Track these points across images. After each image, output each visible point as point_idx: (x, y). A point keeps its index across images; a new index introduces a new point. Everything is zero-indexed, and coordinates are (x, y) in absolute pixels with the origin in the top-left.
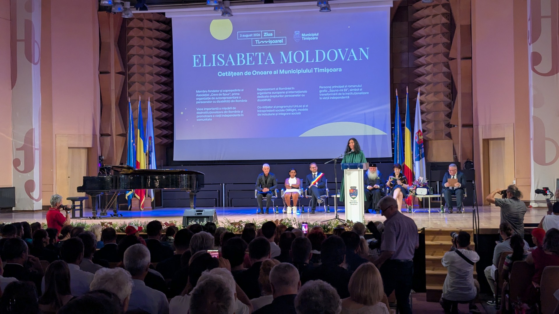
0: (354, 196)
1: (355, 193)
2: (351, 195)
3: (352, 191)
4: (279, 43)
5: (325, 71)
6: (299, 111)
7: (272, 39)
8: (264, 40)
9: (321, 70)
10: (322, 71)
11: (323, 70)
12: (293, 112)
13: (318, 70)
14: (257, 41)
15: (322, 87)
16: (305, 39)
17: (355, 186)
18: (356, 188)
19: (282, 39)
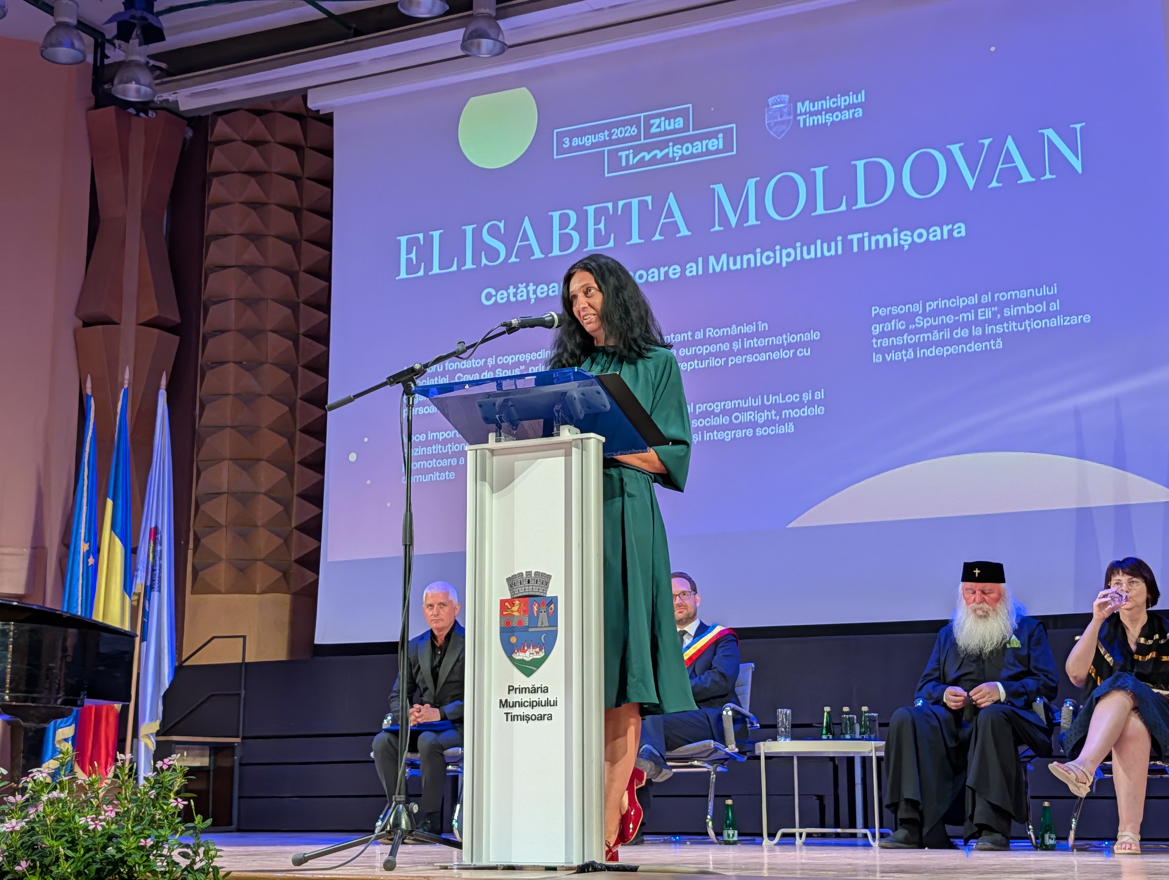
0: (529, 647)
1: (542, 623)
2: (513, 640)
3: (515, 608)
4: (708, 152)
5: (896, 244)
6: (790, 420)
7: (681, 141)
8: (648, 148)
9: (877, 242)
10: (881, 246)
11: (885, 240)
12: (762, 426)
13: (866, 240)
14: (623, 154)
15: (883, 312)
16: (810, 122)
17: (542, 573)
18: (547, 584)
19: (721, 135)
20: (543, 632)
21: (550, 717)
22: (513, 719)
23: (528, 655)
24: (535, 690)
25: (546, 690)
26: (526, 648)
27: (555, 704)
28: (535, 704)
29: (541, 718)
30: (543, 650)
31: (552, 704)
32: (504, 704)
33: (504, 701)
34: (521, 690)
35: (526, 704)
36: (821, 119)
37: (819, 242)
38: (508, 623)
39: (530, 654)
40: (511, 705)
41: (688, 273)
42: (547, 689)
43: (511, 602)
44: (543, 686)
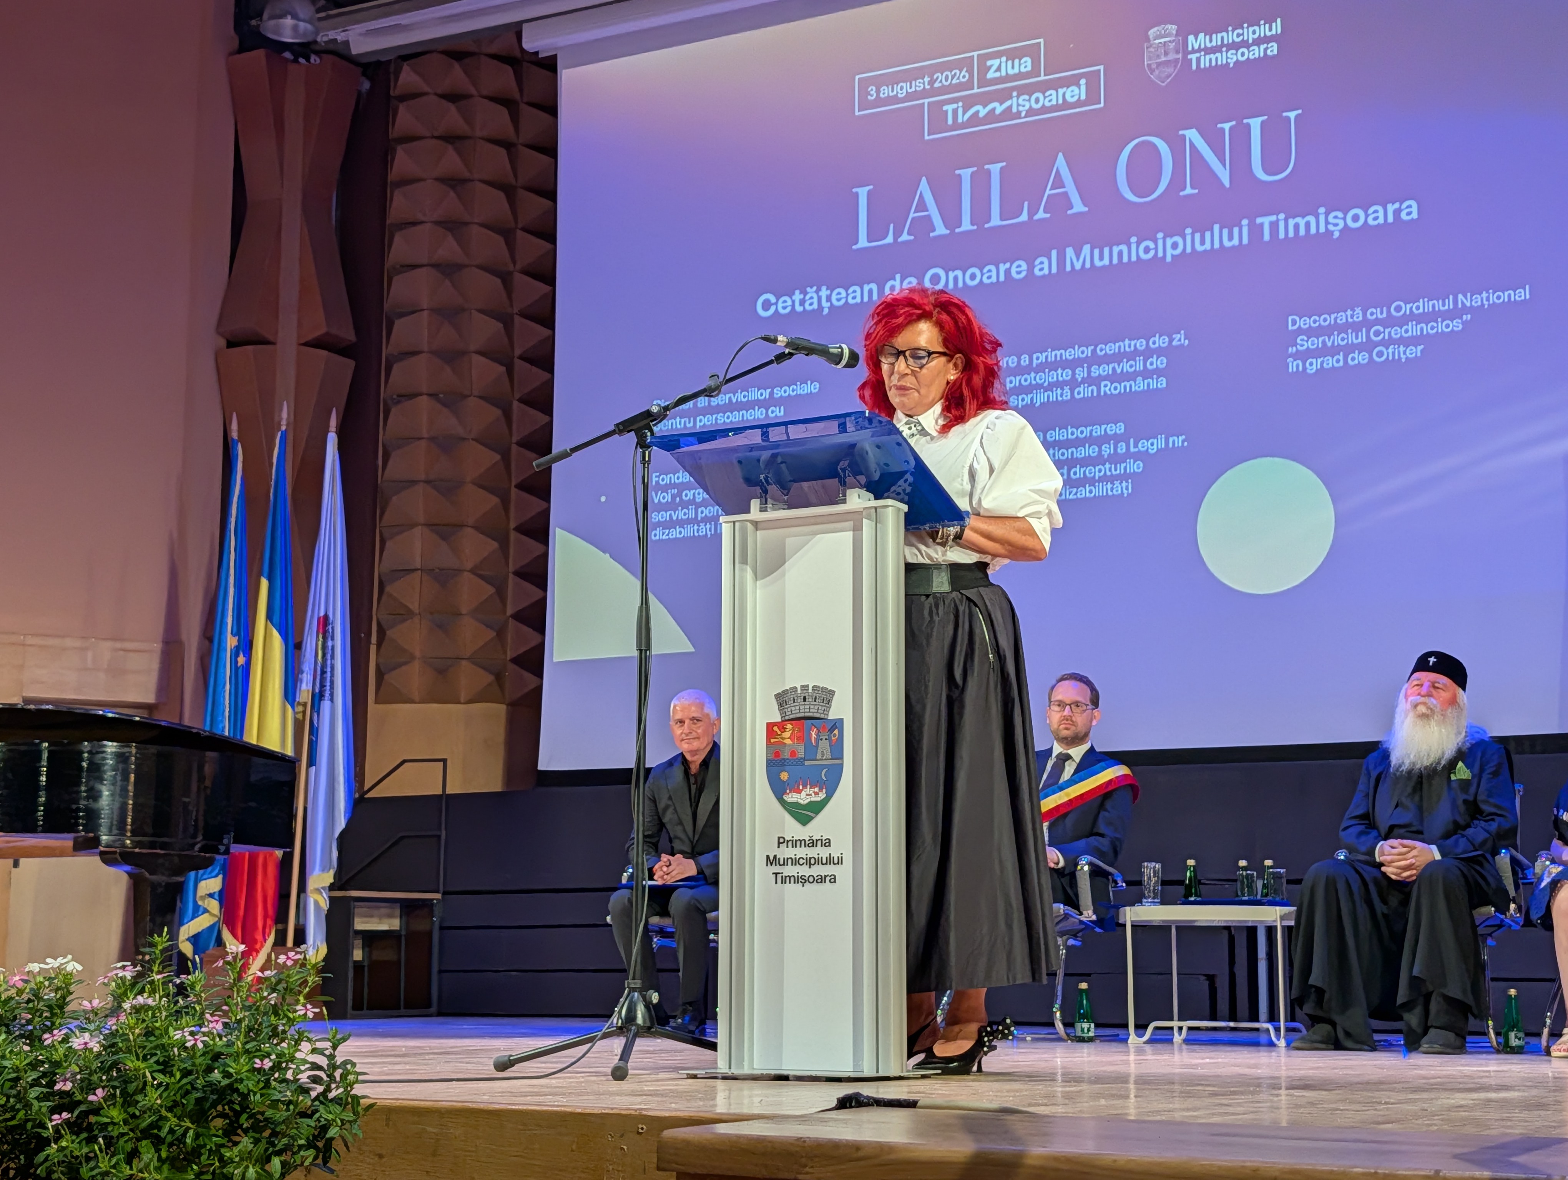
0: (805, 787)
1: (823, 755)
2: (784, 776)
3: (787, 734)
4: (1066, 105)
7: (1028, 90)
8: (984, 99)
14: (949, 108)
15: (1306, 323)
16: (1205, 62)
17: (823, 688)
18: (829, 702)
19: (1083, 82)
20: (824, 766)
21: (833, 880)
22: (784, 881)
23: (803, 797)
24: (813, 843)
25: (827, 843)
26: (801, 787)
27: (840, 861)
28: (813, 861)
29: (821, 880)
30: (824, 791)
31: (836, 861)
32: (771, 861)
33: (771, 858)
34: (795, 843)
35: (801, 861)
36: (1221, 58)
37: (1216, 228)
38: (777, 754)
39: (807, 795)
40: (782, 862)
41: (1037, 272)
42: (829, 842)
43: (781, 726)
44: (824, 838)
